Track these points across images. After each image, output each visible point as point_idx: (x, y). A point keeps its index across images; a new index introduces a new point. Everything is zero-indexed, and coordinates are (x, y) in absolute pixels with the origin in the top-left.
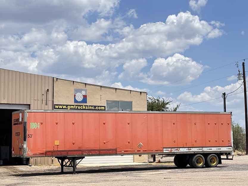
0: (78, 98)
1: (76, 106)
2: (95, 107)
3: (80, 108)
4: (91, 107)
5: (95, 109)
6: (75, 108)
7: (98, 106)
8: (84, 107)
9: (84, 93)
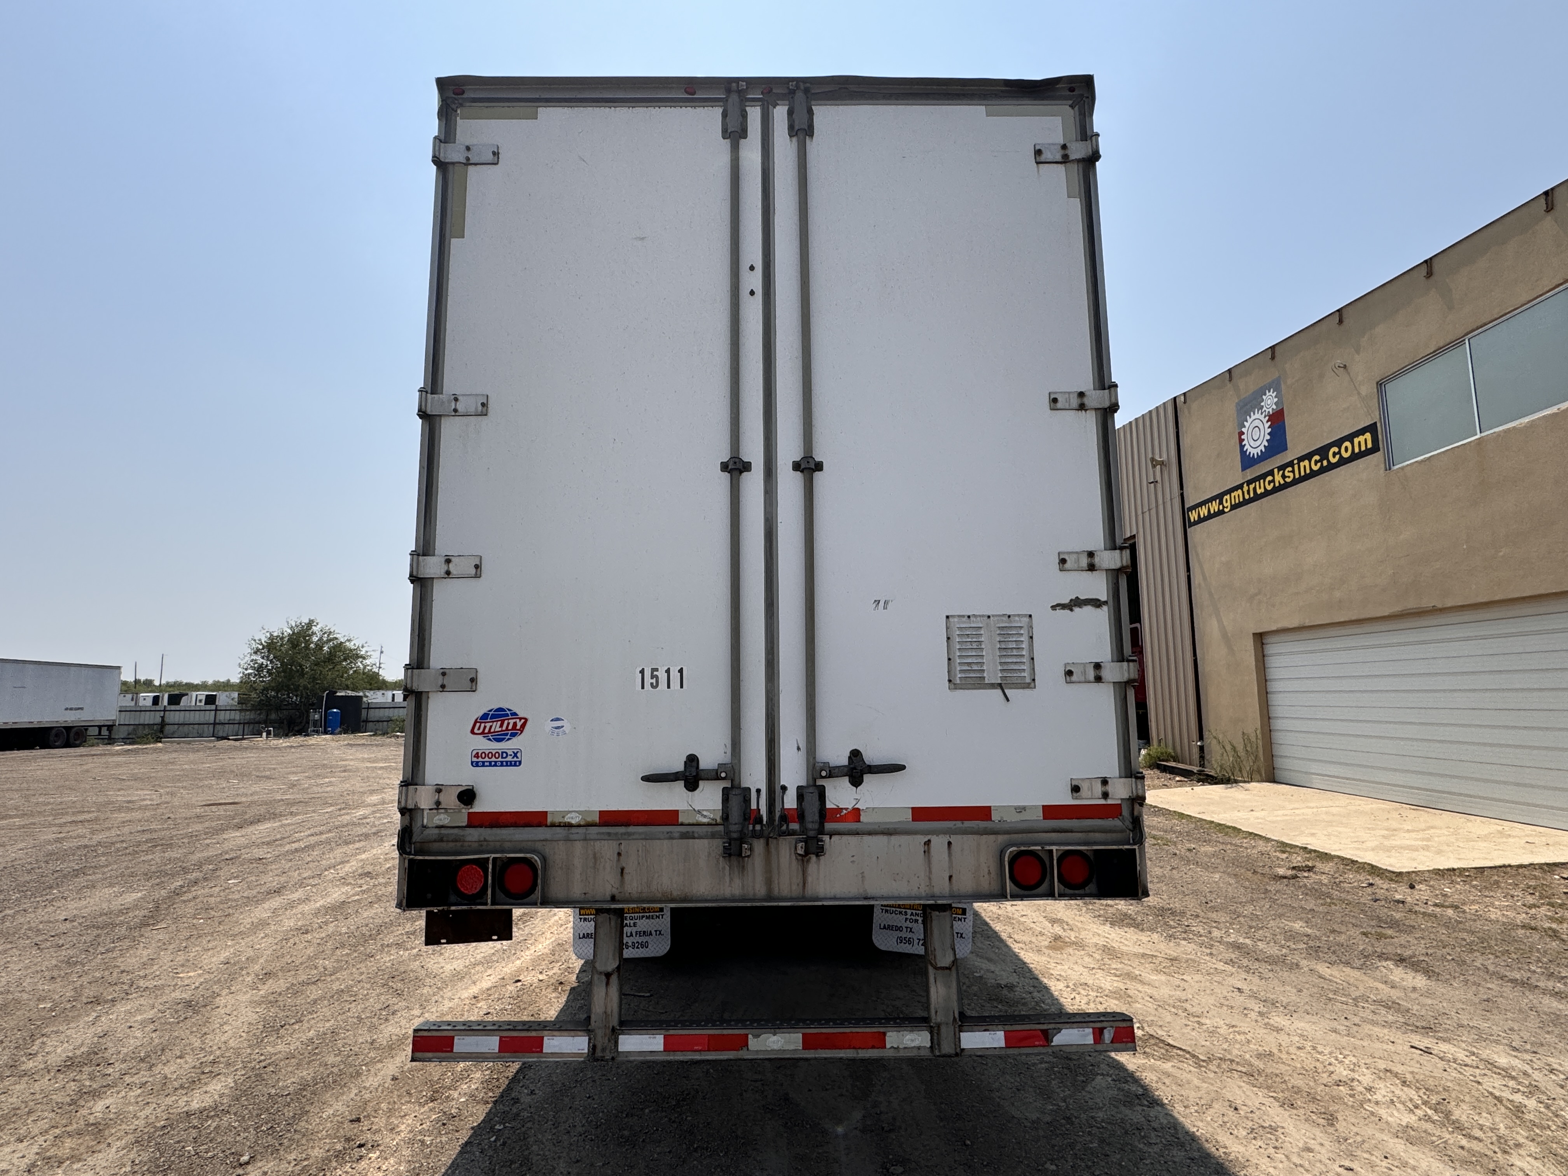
0: (1252, 443)
1: (1249, 483)
2: (1323, 452)
3: (1262, 490)
4: (1306, 462)
5: (1325, 463)
6: (1247, 497)
7: (1338, 443)
8: (1278, 478)
9: (1270, 401)
